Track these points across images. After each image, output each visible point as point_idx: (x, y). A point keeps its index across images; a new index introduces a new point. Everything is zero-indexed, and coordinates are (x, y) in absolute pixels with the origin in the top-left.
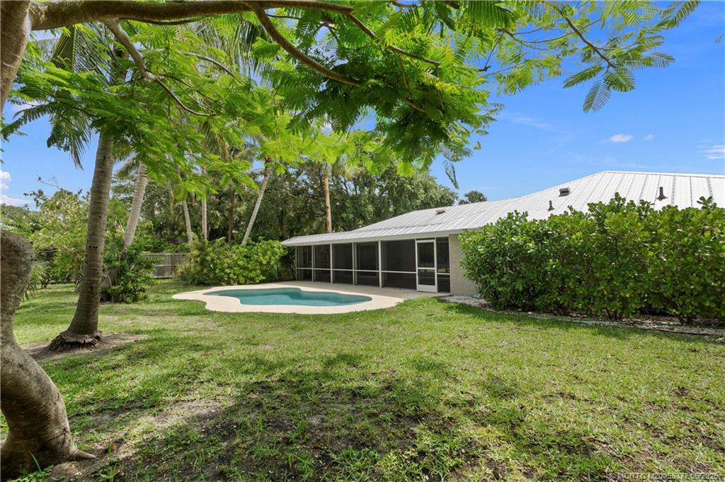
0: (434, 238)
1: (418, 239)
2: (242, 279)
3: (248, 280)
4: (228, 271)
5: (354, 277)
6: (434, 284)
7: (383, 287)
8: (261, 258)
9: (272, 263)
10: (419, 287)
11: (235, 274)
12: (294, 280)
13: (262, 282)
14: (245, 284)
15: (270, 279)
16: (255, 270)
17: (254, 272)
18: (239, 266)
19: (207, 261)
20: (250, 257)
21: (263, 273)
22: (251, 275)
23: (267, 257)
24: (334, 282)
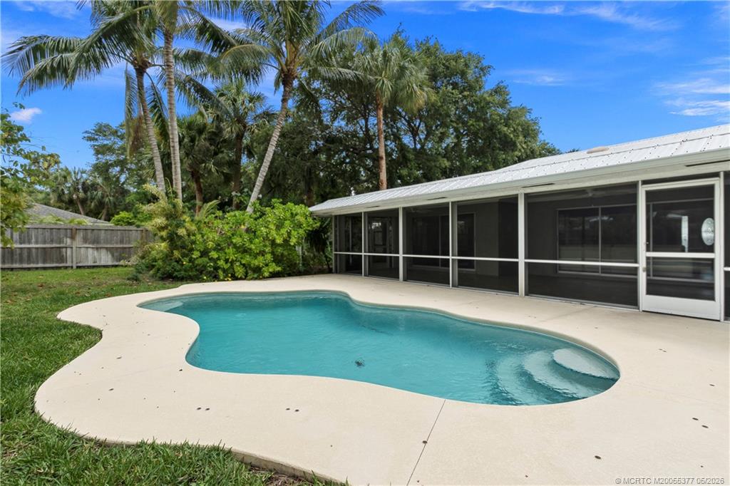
0: (716, 175)
1: (645, 182)
2: (239, 271)
3: (250, 273)
4: (214, 255)
5: (453, 271)
6: (712, 298)
7: (527, 294)
8: (274, 233)
9: (293, 241)
10: (646, 300)
11: (227, 261)
12: (330, 271)
13: (274, 275)
14: (245, 278)
15: (290, 270)
16: (262, 253)
17: (261, 258)
18: (235, 246)
19: (180, 237)
20: (255, 232)
21: (277, 260)
22: (256, 262)
23: (283, 231)
24: (405, 280)
